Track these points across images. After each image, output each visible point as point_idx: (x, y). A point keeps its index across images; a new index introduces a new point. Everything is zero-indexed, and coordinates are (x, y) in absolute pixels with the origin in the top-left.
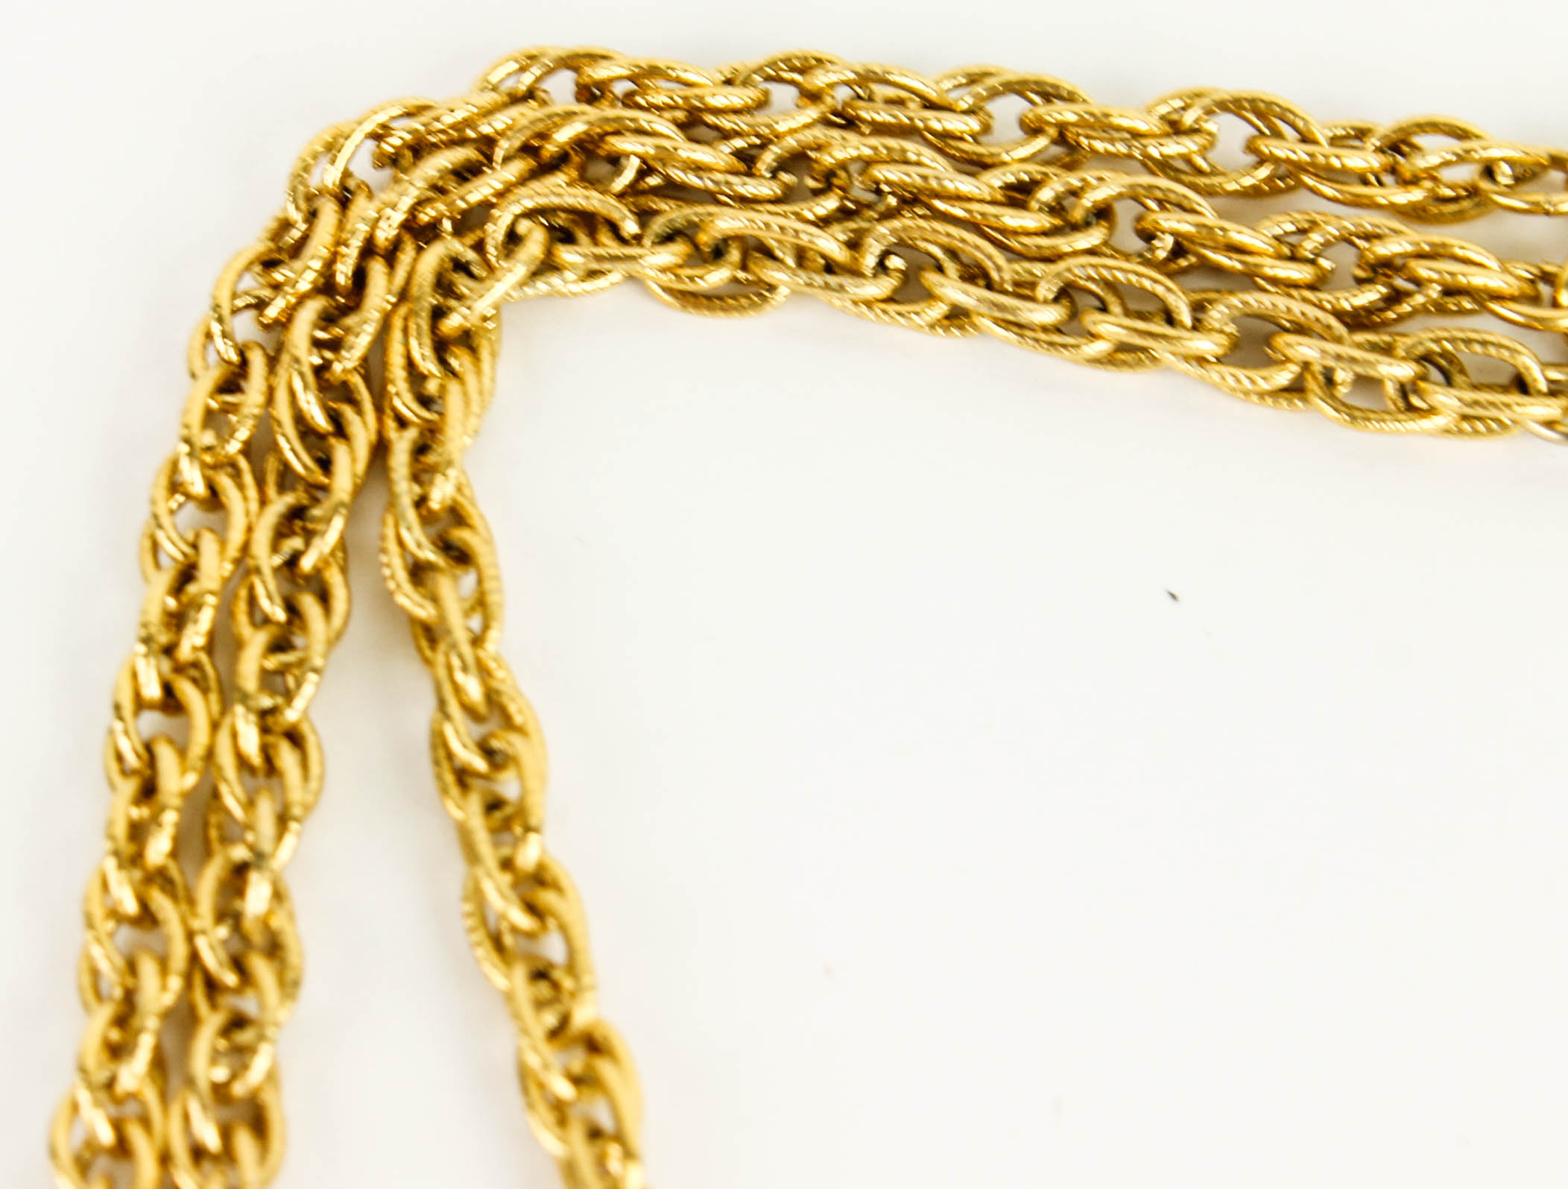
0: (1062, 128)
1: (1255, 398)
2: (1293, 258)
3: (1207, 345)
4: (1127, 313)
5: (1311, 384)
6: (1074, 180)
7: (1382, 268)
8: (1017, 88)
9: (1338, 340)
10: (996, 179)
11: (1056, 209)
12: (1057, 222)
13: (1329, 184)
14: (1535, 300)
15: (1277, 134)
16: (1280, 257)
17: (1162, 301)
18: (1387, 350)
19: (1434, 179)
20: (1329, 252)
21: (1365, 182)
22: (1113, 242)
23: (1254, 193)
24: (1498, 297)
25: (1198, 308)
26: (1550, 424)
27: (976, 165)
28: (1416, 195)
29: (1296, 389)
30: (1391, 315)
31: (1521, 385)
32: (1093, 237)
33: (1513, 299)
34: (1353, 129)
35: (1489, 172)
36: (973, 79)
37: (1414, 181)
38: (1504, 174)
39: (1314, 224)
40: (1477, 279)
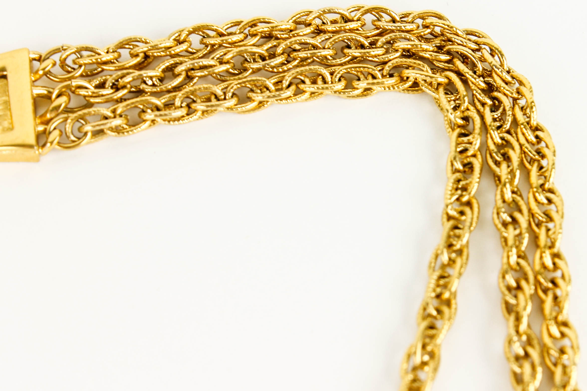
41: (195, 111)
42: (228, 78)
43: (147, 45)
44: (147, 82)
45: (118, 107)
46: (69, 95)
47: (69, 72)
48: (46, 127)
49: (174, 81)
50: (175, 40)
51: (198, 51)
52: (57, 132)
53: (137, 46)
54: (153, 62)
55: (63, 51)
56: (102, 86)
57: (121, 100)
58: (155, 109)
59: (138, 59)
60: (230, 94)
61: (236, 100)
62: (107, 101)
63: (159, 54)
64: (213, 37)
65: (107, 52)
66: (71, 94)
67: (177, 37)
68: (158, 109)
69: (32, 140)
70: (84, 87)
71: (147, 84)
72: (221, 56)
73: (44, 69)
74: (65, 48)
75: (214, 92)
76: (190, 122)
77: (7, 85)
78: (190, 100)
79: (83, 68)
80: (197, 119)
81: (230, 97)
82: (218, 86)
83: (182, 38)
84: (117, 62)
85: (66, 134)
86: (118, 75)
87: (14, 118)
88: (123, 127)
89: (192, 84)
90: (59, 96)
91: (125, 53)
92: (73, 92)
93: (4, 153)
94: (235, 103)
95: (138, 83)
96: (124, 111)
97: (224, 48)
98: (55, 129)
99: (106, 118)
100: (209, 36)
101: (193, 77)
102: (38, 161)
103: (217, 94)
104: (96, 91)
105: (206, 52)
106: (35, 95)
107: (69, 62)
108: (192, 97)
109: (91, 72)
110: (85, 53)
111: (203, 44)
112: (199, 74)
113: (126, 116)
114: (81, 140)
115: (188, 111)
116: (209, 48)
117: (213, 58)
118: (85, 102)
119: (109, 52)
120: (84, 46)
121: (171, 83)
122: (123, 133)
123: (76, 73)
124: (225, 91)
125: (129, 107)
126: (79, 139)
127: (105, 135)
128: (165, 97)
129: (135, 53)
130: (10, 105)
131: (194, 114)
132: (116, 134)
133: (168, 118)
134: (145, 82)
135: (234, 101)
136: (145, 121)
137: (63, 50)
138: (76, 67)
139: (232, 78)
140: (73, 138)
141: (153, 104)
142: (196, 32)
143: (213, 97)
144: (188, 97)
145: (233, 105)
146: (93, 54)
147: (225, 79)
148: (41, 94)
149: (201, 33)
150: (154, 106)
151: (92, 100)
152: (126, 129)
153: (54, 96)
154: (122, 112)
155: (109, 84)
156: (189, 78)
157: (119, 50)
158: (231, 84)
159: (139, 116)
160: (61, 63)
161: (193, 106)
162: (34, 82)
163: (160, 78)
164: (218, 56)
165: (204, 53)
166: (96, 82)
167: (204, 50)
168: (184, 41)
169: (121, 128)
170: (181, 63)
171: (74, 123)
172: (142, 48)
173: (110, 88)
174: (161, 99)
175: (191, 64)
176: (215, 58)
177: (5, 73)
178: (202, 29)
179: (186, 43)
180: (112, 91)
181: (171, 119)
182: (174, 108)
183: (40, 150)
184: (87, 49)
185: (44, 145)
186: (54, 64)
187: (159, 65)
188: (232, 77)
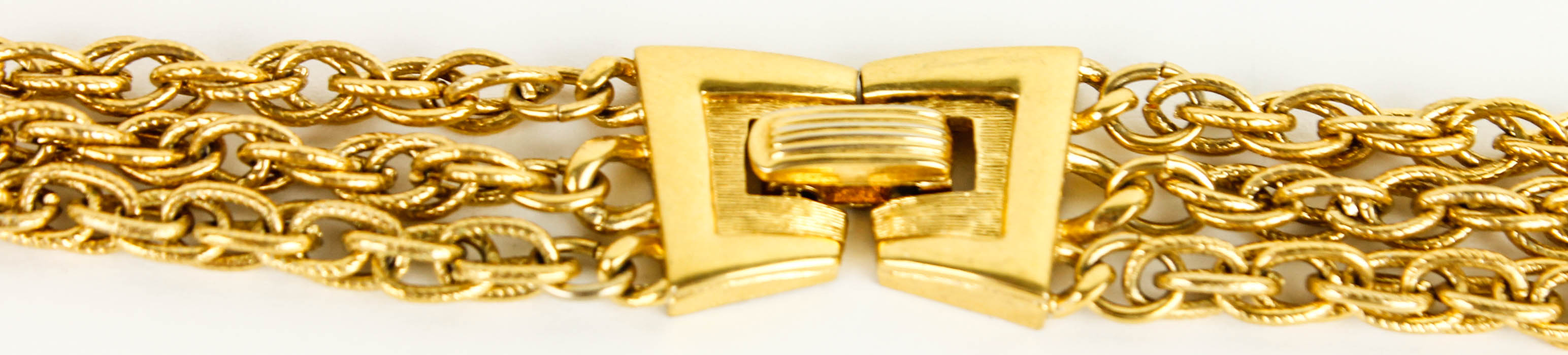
0: (184, 81)
1: (336, 284)
2: (364, 170)
3: (295, 245)
4: (233, 225)
5: (376, 270)
6: (190, 123)
7: (432, 173)
8: (152, 52)
9: (394, 233)
10: (131, 126)
11: (181, 145)
12: (180, 156)
13: (390, 109)
14: (551, 188)
15: (352, 74)
16: (351, 170)
17: (257, 213)
18: (434, 238)
19: (475, 99)
20: (389, 163)
21: (425, 106)
22: (224, 167)
23: (336, 121)
24: (520, 189)
25: (288, 216)
26: (560, 285)
27: (117, 117)
28: (461, 112)
29: (365, 273)
30: (441, 208)
31: (539, 257)
32: (209, 165)
33: (529, 189)
34: (412, 64)
35: (517, 91)
36: (114, 48)
37: (458, 102)
38: (529, 91)
39: (380, 141)
40: (501, 177)
41: (1449, 309)
42: (1545, 251)
43: (1368, 118)
44: (1345, 207)
45: (1262, 250)
46: (1151, 187)
47: (1161, 132)
48: (1079, 250)
49: (1412, 221)
50: (1435, 121)
51: (1485, 162)
52: (1102, 273)
53: (1341, 113)
54: (1367, 161)
55: (1161, 79)
56: (1232, 186)
57: (1272, 234)
58: (1350, 278)
59: (1337, 146)
60: (1543, 292)
61: (1557, 312)
62: (1237, 228)
63: (1390, 146)
64: (1531, 139)
65: (1265, 109)
66: (1155, 185)
67: (1442, 115)
68: (1358, 280)
69: (1040, 274)
70: (1192, 177)
71: (1343, 212)
72: (1543, 191)
73: (1105, 110)
74: (1166, 71)
75: (1507, 277)
76: (1429, 332)
77: (1012, 125)
78: (1439, 280)
79: (1196, 131)
80: (1447, 332)
81: (1542, 300)
82: (1520, 263)
83: (1455, 122)
84: (1282, 141)
85: (1123, 281)
86: (1280, 172)
87: (1011, 210)
88: (1261, 302)
89: (1451, 240)
90: (1126, 184)
91: (1307, 121)
92: (1162, 184)
93: (967, 286)
94: (1553, 319)
95: (1321, 203)
96: (1277, 264)
97: (1554, 173)
98: (1099, 262)
99: (1227, 269)
100: (1520, 134)
101: (1460, 224)
102: (1039, 326)
103: (1511, 282)
104: (1219, 195)
105: (1504, 170)
106: (1070, 167)
107: (1168, 108)
108: (1448, 273)
109: (1211, 145)
110: (1211, 97)
111: (1502, 149)
112: (1480, 222)
113: (1276, 278)
114: (1154, 306)
115: (1431, 305)
116: (1512, 164)
117: (1520, 192)
118: (1184, 215)
119: (1268, 110)
120: (1217, 80)
121: (1405, 224)
122: (1259, 315)
123: (1178, 140)
124: (1532, 278)
125: (1290, 258)
126: (1150, 300)
127: (1213, 310)
128: (1380, 254)
129: (1333, 129)
130: (1007, 177)
131: (1444, 316)
132: (1244, 314)
133: (1377, 309)
134: (1338, 205)
135: (1552, 311)
136: (1318, 300)
137: (1161, 75)
138: (1181, 123)
139: (1555, 252)
140: (1136, 295)
141: (1349, 263)
142: (1493, 118)
143: (1499, 289)
144: (1437, 271)
145: (1547, 321)
146: (1228, 103)
147: (1538, 249)
148: (1084, 167)
149: (1503, 121)
150: (1350, 269)
151: (1203, 215)
152: (1269, 307)
153: (1114, 182)
154: (1268, 265)
155: (1250, 187)
156: (1449, 224)
157: (1295, 112)
158: (1550, 267)
159: (1309, 285)
160: (1149, 106)
161: (1447, 296)
162: (1074, 133)
163: (1379, 205)
164: (1535, 189)
165: (1500, 172)
166: (1221, 173)
167: (1501, 164)
168: (1459, 129)
169: (1257, 303)
170: (1439, 183)
171: (1149, 261)
172: (1351, 121)
173: (1251, 197)
174: (1371, 256)
175: (1467, 193)
176: (1527, 194)
177: (1014, 96)
178: (1508, 114)
179: (1461, 138)
180: (1254, 206)
181: (1384, 312)
182: (1397, 287)
183: (1054, 304)
184: (1219, 89)
185: (1064, 295)
186: (1132, 106)
187: (1384, 173)
188: (1557, 249)
